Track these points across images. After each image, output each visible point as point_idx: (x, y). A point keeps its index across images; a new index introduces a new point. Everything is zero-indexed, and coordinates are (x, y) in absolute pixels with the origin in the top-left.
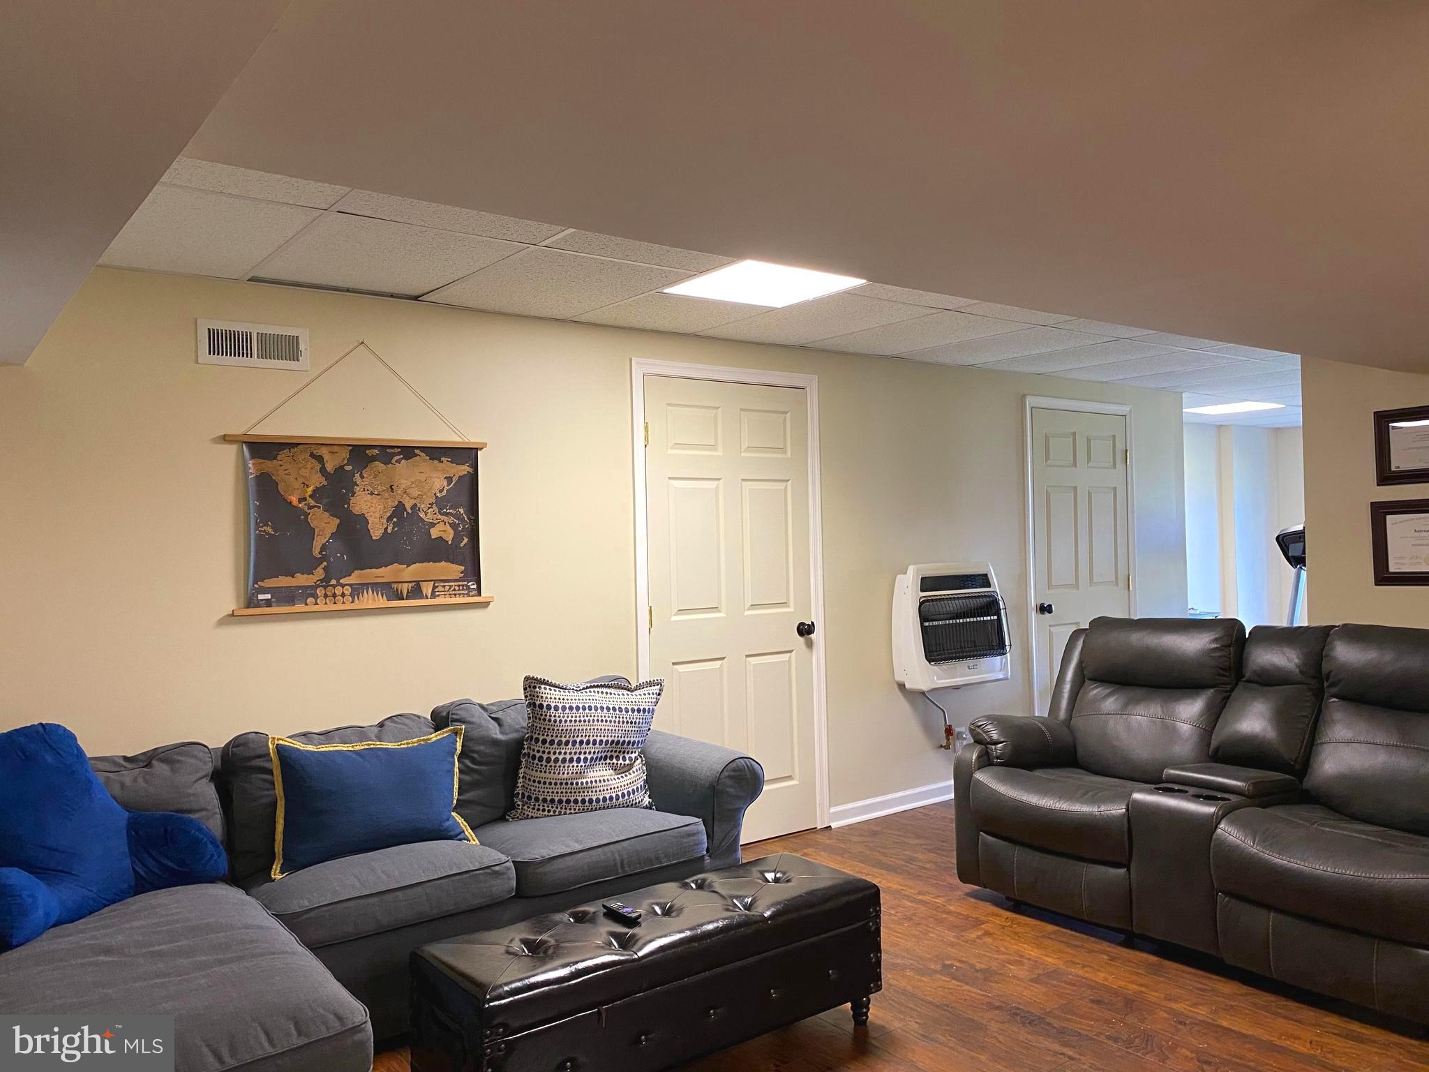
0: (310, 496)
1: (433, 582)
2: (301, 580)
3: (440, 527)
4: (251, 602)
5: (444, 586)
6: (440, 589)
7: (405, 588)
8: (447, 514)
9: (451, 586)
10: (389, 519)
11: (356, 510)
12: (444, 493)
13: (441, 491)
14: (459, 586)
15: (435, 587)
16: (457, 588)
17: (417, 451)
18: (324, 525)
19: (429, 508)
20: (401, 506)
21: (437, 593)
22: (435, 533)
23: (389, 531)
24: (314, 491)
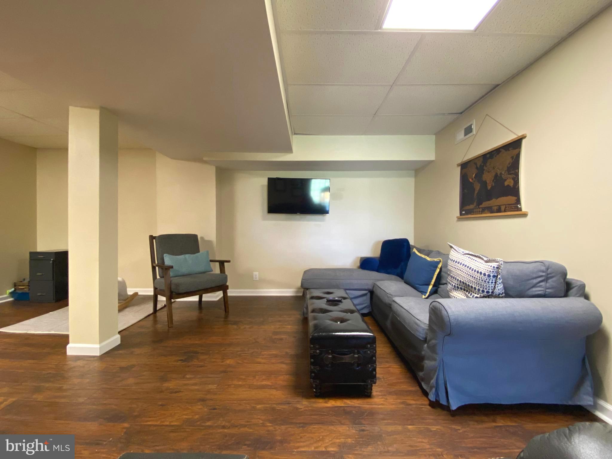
0: (474, 177)
1: (505, 206)
2: (472, 207)
3: (508, 181)
4: (461, 214)
5: (509, 207)
6: (507, 208)
7: (495, 208)
8: (510, 174)
9: (511, 207)
10: (493, 181)
11: (484, 180)
12: (510, 165)
13: (509, 164)
14: (514, 207)
15: (506, 207)
16: (513, 208)
17: (501, 150)
18: (477, 187)
19: (505, 173)
20: (497, 174)
21: (506, 210)
22: (506, 183)
23: (493, 185)
24: (475, 176)
